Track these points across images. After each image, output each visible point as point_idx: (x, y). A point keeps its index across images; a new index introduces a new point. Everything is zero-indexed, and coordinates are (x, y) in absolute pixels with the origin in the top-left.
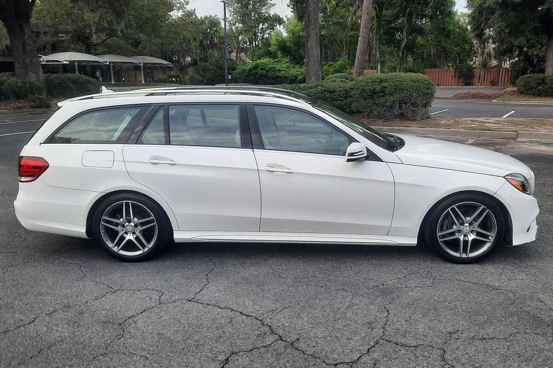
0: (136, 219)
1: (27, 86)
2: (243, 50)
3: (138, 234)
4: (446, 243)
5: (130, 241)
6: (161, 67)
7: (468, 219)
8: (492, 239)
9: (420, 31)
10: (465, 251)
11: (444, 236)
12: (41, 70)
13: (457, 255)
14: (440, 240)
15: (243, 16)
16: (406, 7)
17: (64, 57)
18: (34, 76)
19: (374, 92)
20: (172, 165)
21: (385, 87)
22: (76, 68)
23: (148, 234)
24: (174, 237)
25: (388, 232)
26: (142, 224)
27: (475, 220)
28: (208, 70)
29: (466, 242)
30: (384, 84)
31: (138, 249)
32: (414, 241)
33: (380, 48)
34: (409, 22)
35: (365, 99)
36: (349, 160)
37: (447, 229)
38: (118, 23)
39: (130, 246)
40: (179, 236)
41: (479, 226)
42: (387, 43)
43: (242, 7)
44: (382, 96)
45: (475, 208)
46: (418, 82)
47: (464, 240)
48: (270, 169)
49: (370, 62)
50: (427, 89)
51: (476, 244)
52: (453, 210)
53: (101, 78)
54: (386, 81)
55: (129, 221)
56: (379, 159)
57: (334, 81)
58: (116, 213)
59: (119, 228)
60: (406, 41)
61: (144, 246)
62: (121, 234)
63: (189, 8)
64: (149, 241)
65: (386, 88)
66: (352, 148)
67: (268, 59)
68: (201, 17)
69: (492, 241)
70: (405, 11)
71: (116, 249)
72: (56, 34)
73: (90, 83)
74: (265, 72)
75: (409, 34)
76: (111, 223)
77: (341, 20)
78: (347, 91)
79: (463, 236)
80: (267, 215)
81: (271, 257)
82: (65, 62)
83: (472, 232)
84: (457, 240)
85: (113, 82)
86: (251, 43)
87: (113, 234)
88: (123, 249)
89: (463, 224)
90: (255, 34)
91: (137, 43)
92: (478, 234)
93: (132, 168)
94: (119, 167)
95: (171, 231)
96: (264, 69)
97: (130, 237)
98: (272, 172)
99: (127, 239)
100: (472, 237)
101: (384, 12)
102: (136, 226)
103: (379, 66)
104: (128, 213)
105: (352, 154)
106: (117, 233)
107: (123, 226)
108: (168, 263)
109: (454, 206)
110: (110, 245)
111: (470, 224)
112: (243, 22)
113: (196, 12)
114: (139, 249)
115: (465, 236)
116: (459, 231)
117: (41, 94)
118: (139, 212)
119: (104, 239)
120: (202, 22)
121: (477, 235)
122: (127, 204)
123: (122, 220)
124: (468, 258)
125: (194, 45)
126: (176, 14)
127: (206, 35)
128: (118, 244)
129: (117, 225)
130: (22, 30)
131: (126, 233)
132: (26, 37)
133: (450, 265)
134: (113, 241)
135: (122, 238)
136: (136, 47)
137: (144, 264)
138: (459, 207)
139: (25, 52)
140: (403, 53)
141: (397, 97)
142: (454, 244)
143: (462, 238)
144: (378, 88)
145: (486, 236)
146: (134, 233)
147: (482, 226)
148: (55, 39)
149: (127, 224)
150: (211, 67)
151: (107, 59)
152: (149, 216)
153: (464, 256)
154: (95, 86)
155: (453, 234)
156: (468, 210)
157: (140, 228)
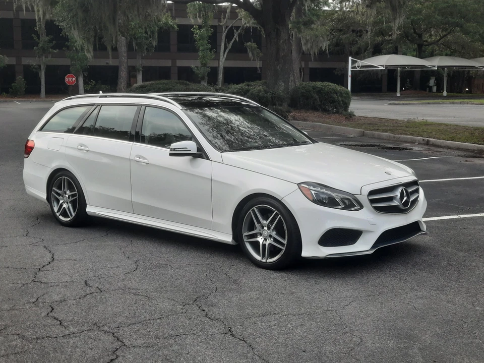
0: (68, 192)
3: (69, 204)
5: (65, 209)
7: (266, 222)
8: (285, 247)
11: (249, 237)
13: (259, 258)
14: (245, 240)
18: (283, 84)
23: (74, 204)
24: (87, 210)
25: (212, 227)
26: (72, 196)
27: (271, 223)
29: (264, 245)
31: (68, 216)
32: (228, 238)
36: (171, 155)
39: (64, 213)
40: (90, 209)
48: (138, 159)
51: (273, 251)
52: (254, 211)
53: (435, 89)
56: (207, 157)
59: (60, 198)
61: (71, 214)
62: (61, 202)
71: (58, 214)
76: (56, 193)
79: (263, 239)
80: (135, 198)
82: (381, 68)
83: (270, 236)
84: (259, 242)
85: (445, 93)
88: (61, 214)
89: (263, 227)
92: (275, 240)
95: (85, 205)
97: (65, 206)
98: (138, 162)
100: (269, 241)
102: (69, 197)
104: (64, 187)
105: (174, 149)
107: (62, 196)
108: (83, 231)
109: (254, 208)
110: (55, 210)
111: (268, 228)
115: (265, 240)
116: (261, 234)
118: (70, 186)
119: (53, 205)
121: (273, 241)
122: (64, 180)
123: (61, 191)
124: (266, 263)
128: (58, 210)
129: (59, 195)
130: (278, 35)
135: (61, 206)
138: (258, 209)
142: (256, 245)
143: (261, 241)
152: (74, 190)
153: (264, 260)
155: (256, 235)
156: (265, 213)
157: (71, 199)
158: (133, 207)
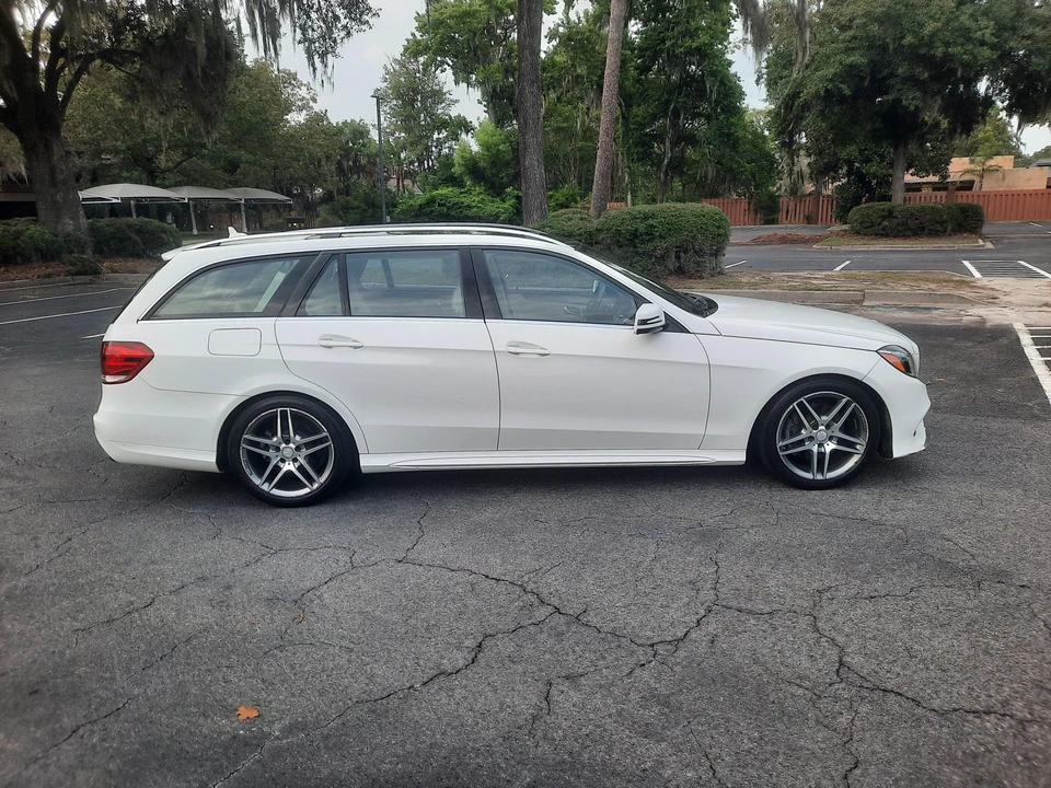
0: (298, 438)
1: (61, 239)
2: (410, 175)
3: (301, 460)
4: (793, 458)
5: (289, 474)
6: (276, 206)
7: (824, 418)
8: (861, 449)
9: (692, 140)
10: (820, 469)
11: (787, 447)
12: (82, 213)
13: (809, 476)
14: (781, 454)
15: (407, 119)
16: (668, 102)
17: (113, 192)
18: (71, 222)
19: (635, 234)
20: (356, 348)
21: (651, 226)
22: (133, 210)
23: (318, 461)
24: (361, 465)
25: (700, 443)
26: (308, 445)
27: (835, 419)
28: (352, 208)
29: (821, 455)
30: (651, 222)
31: (302, 486)
32: (739, 457)
33: (629, 167)
34: (675, 125)
35: (620, 247)
36: (639, 332)
37: (792, 436)
38: (208, 133)
39: (290, 481)
40: (368, 462)
41: (841, 430)
42: (639, 160)
43: (404, 106)
44: (648, 241)
45: (833, 402)
46: (704, 216)
47: (819, 453)
48: (513, 350)
49: (614, 191)
50: (718, 228)
51: (838, 458)
52: (801, 405)
54: (653, 216)
55: (287, 442)
56: (683, 330)
57: (570, 219)
58: (266, 428)
59: (271, 454)
60: (669, 156)
61: (311, 480)
62: (273, 463)
63: (317, 108)
64: (320, 472)
65: (655, 227)
66: (644, 312)
67: (450, 189)
68: (337, 123)
69: (862, 452)
70: (667, 108)
71: (265, 487)
72: (98, 153)
73: (165, 232)
74: (445, 209)
75: (674, 144)
76: (256, 444)
77: (565, 125)
78: (590, 234)
79: (816, 445)
80: (510, 422)
81: (515, 492)
82: (114, 201)
83: (831, 438)
84: (809, 452)
85: (195, 232)
86: (421, 163)
87: (260, 464)
88: (278, 486)
89: (815, 427)
90: (427, 148)
91: (232, 167)
92: (840, 442)
93: (290, 355)
94: (271, 353)
95: (356, 456)
96: (444, 205)
97: (289, 467)
98: (517, 354)
99: (284, 470)
100: (830, 447)
101: (635, 110)
102: (298, 448)
103: (629, 197)
104: (285, 428)
105: (643, 322)
106: (267, 461)
107: (278, 449)
108: (352, 507)
109: (802, 399)
110: (257, 481)
111: (828, 427)
112: (408, 130)
113: (328, 115)
114: (305, 486)
115: (820, 445)
116: (811, 438)
117: (83, 253)
118: (303, 426)
119: (247, 471)
120: (339, 130)
121: (838, 444)
122: (284, 414)
123: (275, 439)
124: (826, 479)
125: (328, 168)
126: (296, 118)
127: (347, 152)
128: (270, 479)
129: (267, 447)
130: (48, 148)
131: (283, 461)
132: (55, 158)
133: (797, 493)
134: (260, 475)
135: (277, 469)
136: (232, 173)
137: (312, 510)
138: (808, 400)
139: (54, 184)
140: (666, 174)
141: (671, 241)
142: (803, 460)
143: (815, 449)
144: (642, 227)
145: (852, 445)
146: (295, 460)
147: (846, 429)
148: (97, 163)
149: (284, 445)
150: (356, 203)
151: (185, 194)
152: (319, 431)
153: (819, 477)
154: (172, 236)
155: (801, 442)
156: (824, 405)
157: (305, 452)
158: (498, 440)
